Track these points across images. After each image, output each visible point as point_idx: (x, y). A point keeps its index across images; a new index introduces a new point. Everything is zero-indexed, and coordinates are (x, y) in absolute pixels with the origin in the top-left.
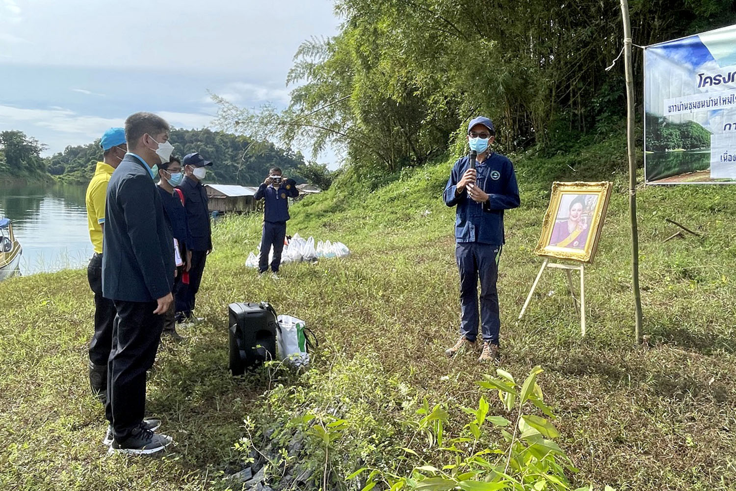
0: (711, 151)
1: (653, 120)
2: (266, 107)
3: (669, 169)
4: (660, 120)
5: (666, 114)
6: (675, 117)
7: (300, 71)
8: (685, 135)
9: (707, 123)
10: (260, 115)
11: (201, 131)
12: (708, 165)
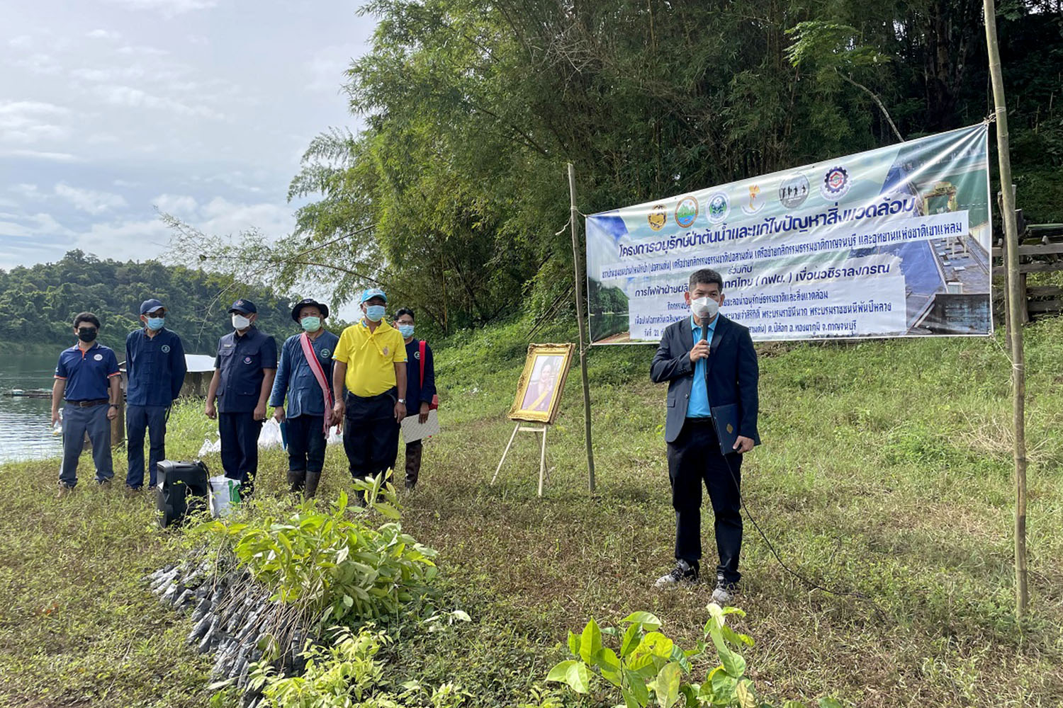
0: (630, 315)
1: (594, 284)
2: (250, 235)
3: (604, 330)
4: (598, 285)
5: (601, 280)
6: (607, 282)
7: (311, 180)
8: (613, 300)
9: (626, 289)
10: (239, 247)
11: (144, 265)
12: (628, 328)
